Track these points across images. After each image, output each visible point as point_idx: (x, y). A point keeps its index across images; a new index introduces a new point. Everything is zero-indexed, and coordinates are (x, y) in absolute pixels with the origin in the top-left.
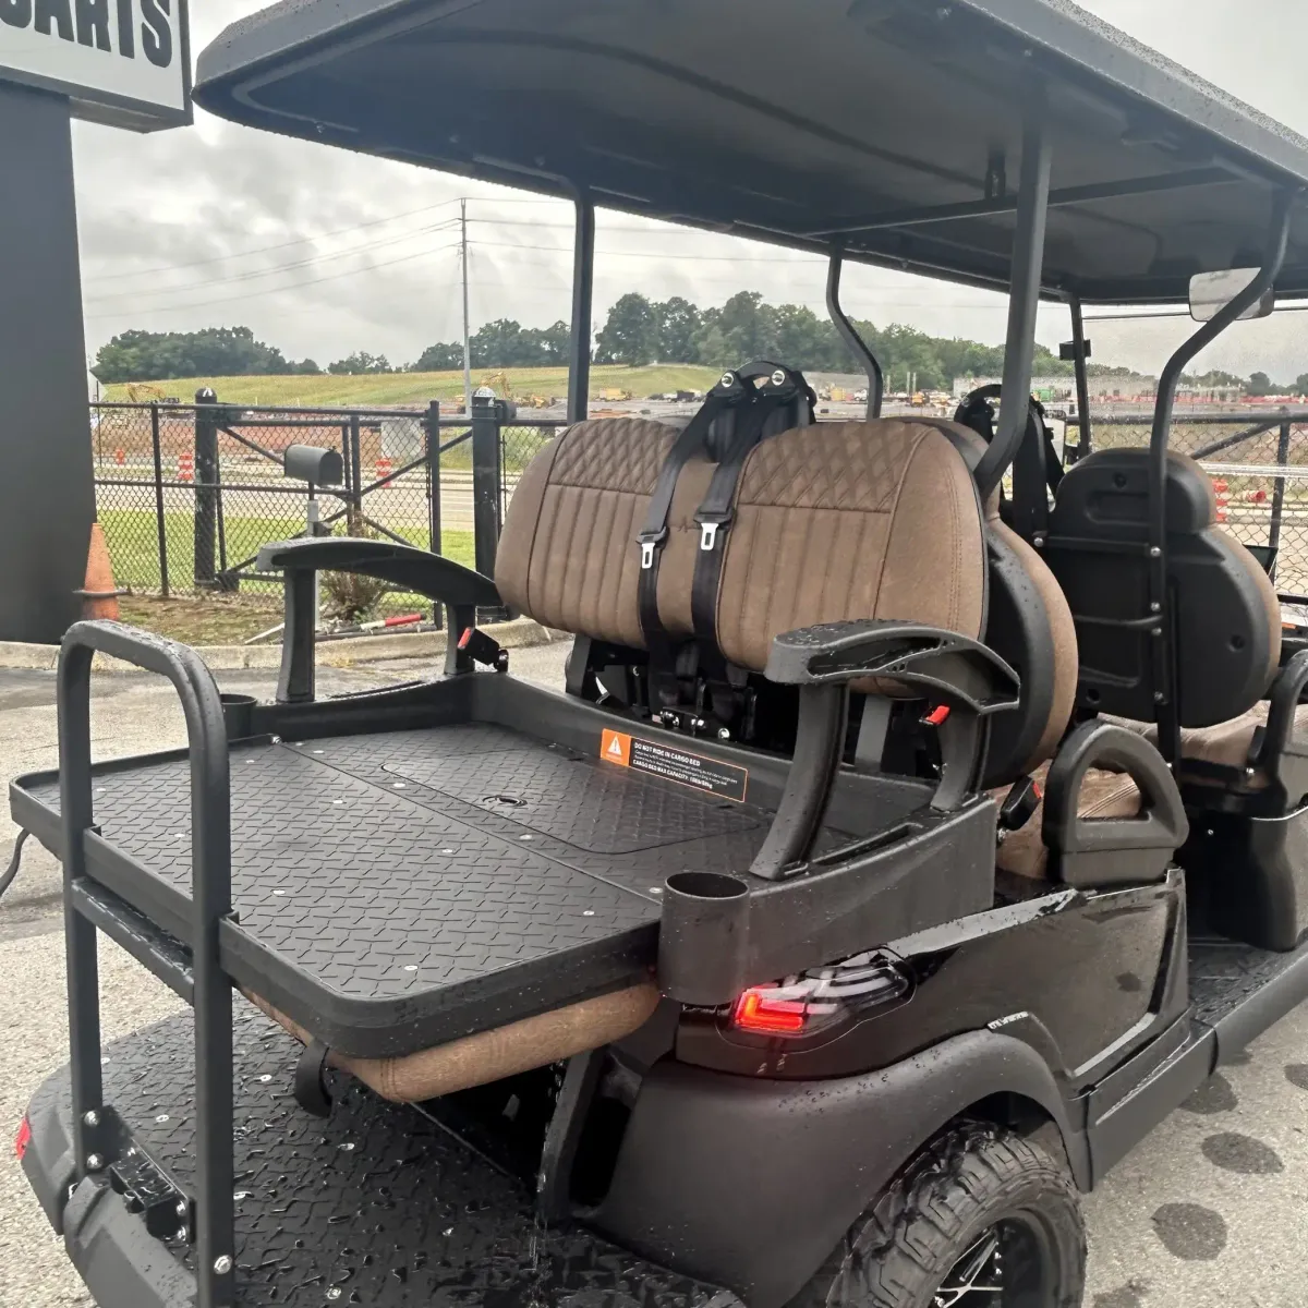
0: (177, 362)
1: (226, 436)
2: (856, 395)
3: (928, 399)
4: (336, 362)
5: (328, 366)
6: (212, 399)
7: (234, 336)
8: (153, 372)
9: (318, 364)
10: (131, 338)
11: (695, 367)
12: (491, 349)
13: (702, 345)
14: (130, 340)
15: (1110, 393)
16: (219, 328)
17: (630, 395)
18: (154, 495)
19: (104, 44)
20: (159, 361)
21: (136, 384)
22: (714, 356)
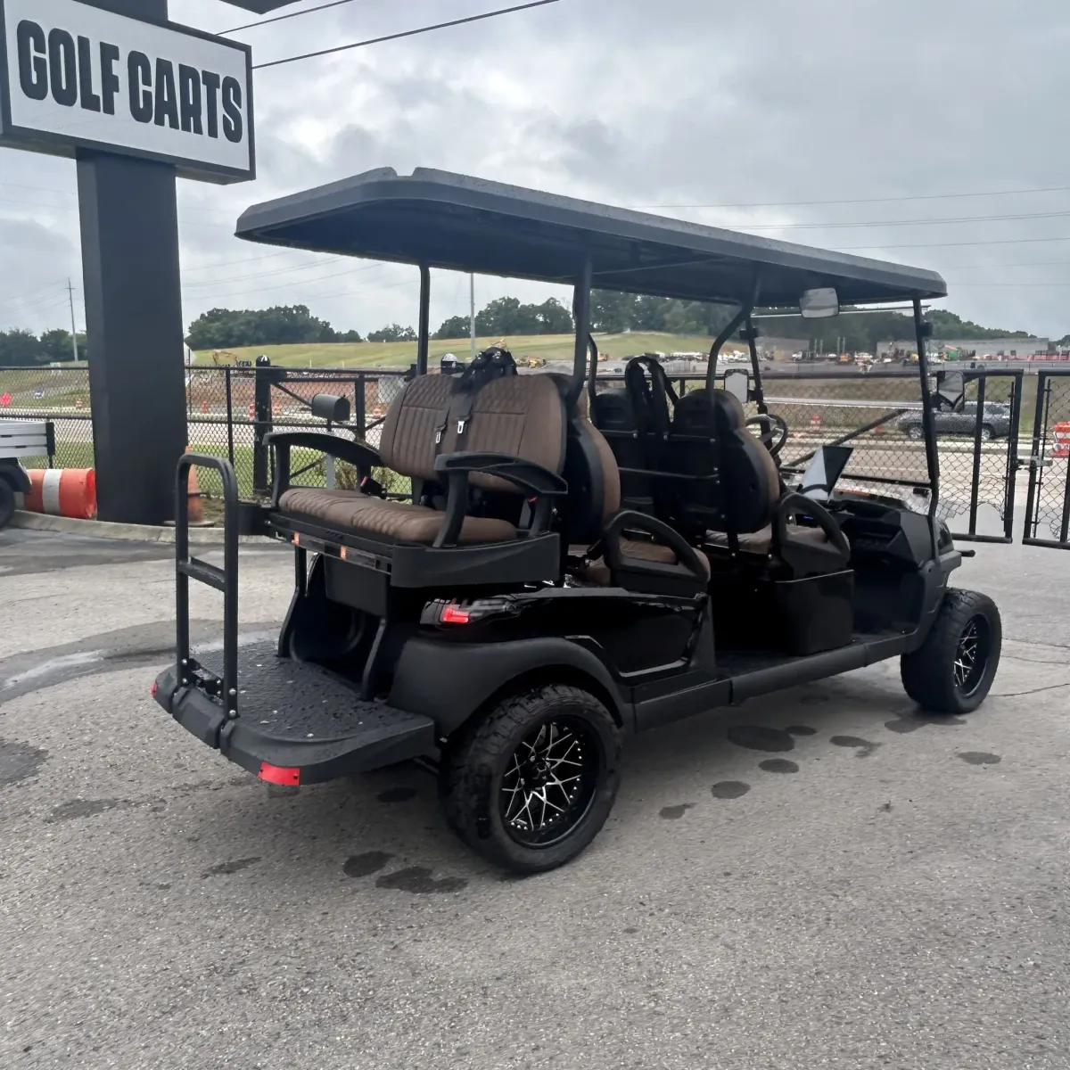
0: (250, 333)
1: (276, 388)
2: (794, 356)
3: (854, 358)
4: (374, 332)
5: (367, 335)
6: (267, 363)
7: (295, 312)
8: (233, 340)
9: (359, 334)
10: (216, 315)
11: (663, 334)
12: (495, 320)
13: (667, 316)
14: (215, 316)
15: (1007, 353)
16: (283, 306)
17: (607, 356)
18: (226, 429)
19: (198, 130)
20: (236, 332)
21: (218, 351)
22: (676, 324)
